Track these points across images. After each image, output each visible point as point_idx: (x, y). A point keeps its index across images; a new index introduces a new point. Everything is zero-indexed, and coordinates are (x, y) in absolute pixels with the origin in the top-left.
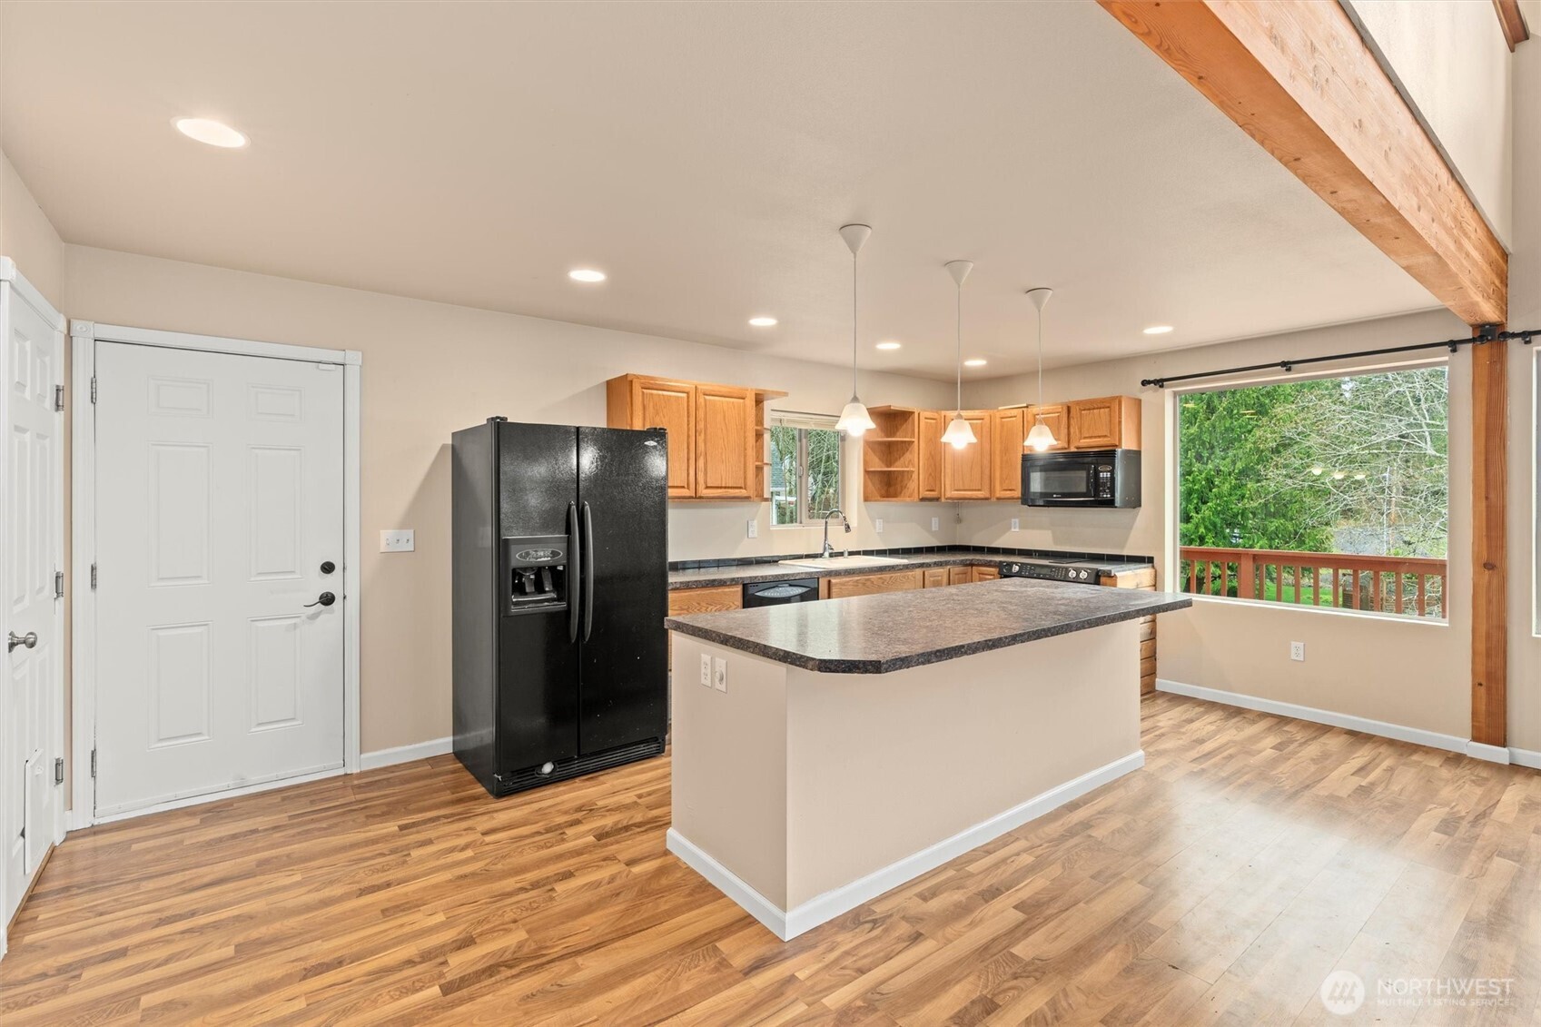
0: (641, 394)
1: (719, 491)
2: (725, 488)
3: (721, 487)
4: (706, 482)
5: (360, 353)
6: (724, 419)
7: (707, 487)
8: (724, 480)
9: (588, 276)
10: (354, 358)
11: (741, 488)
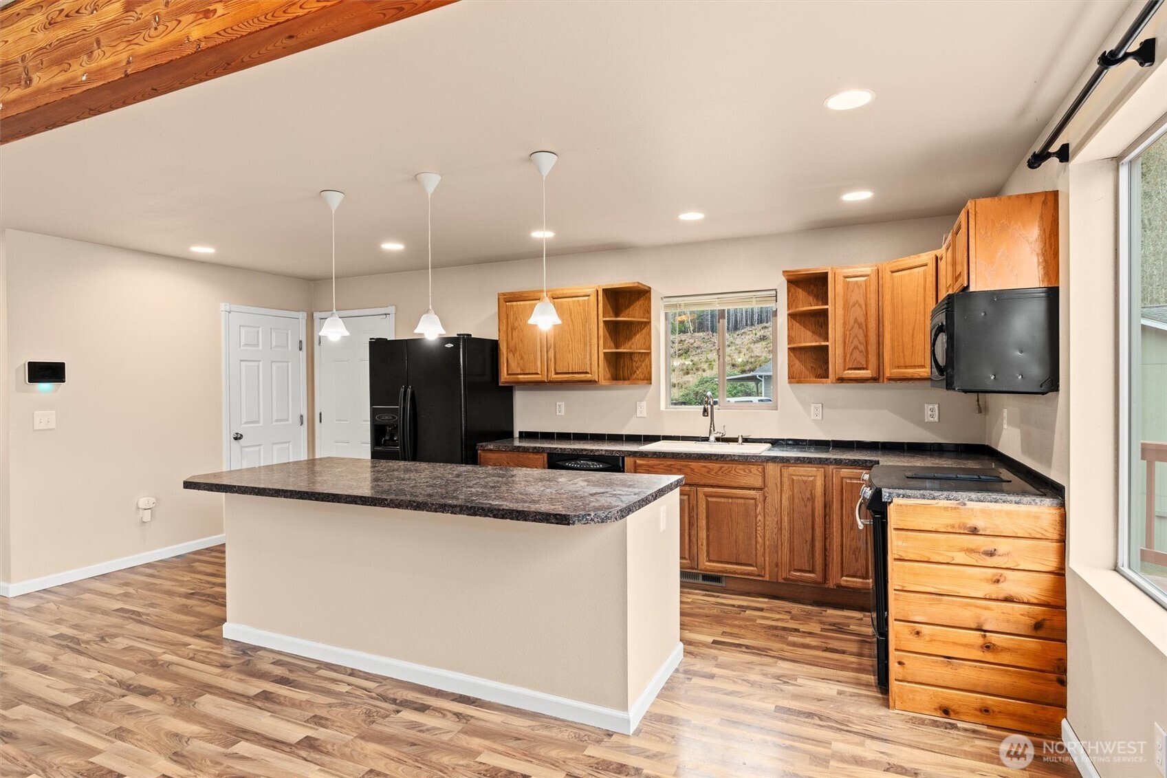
0: (505, 307)
1: (567, 376)
2: (573, 373)
3: (569, 373)
4: (555, 370)
5: (394, 307)
6: (571, 316)
7: (556, 373)
8: (570, 367)
9: (393, 247)
10: (391, 310)
11: (587, 373)
